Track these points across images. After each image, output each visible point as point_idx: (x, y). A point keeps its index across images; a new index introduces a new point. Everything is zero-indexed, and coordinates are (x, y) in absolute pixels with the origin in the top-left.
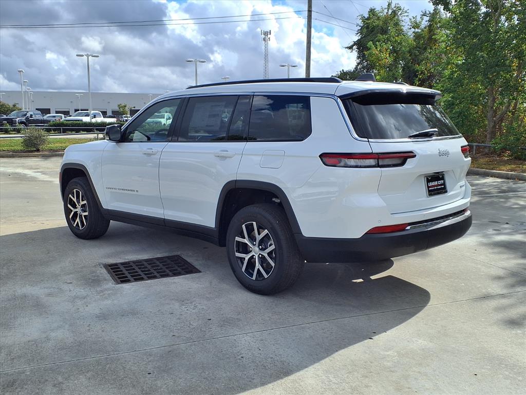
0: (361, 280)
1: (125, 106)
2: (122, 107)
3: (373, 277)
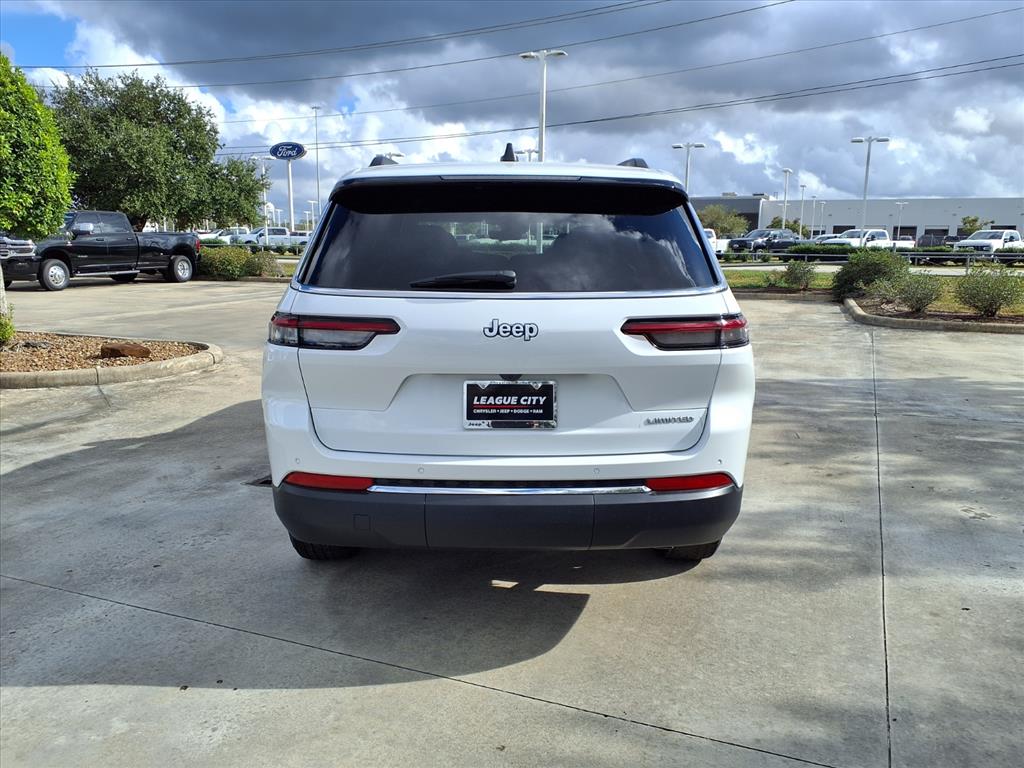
0: (509, 585)
1: (975, 220)
2: (969, 223)
3: (545, 588)
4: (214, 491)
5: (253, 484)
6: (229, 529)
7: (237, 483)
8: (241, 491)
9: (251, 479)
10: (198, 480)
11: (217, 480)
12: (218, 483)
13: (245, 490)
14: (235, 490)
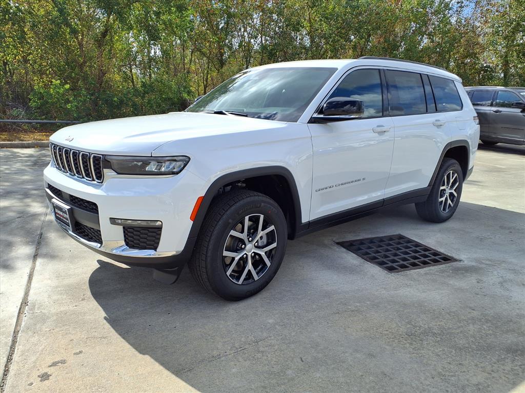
4: (483, 261)
5: (456, 260)
6: (478, 238)
7: (466, 263)
8: (465, 256)
9: (454, 264)
10: (495, 273)
11: (480, 269)
12: (481, 266)
13: (462, 256)
14: (469, 258)
